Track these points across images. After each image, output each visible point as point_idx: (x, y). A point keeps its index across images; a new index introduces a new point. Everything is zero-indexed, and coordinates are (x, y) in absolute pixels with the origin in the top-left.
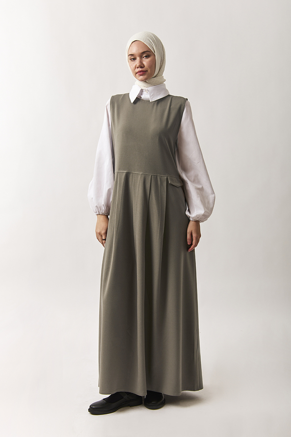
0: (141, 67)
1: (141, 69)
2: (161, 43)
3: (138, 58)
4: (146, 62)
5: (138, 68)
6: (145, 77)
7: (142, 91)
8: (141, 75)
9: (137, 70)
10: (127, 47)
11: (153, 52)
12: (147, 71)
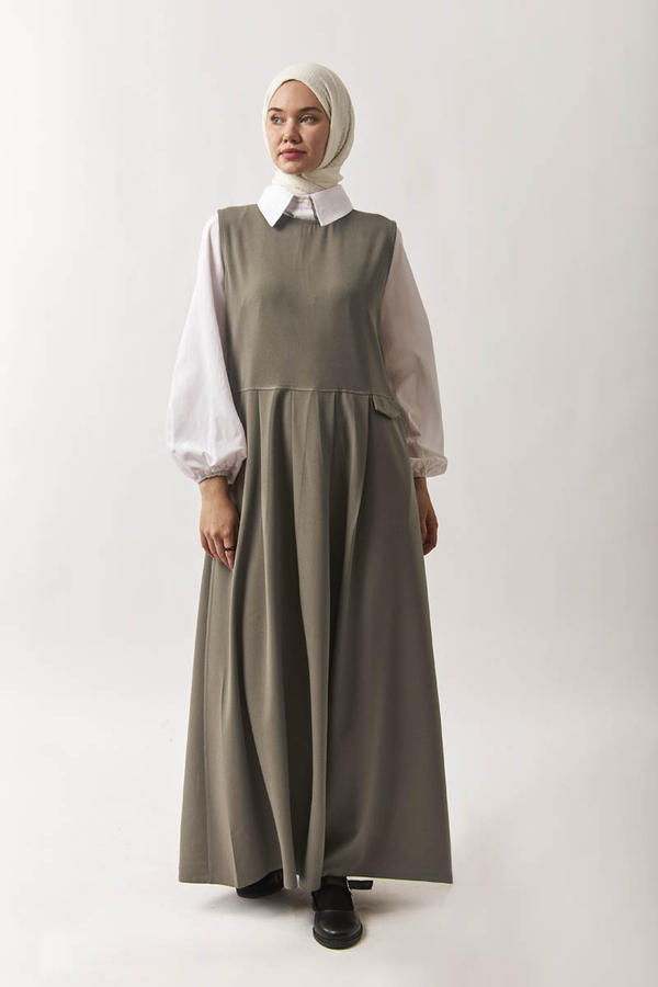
0: (294, 142)
1: (292, 146)
2: (347, 95)
3: (290, 121)
5: (286, 141)
6: (299, 164)
7: (295, 201)
8: (289, 159)
9: (284, 147)
10: (268, 91)
11: (328, 112)
12: (305, 152)
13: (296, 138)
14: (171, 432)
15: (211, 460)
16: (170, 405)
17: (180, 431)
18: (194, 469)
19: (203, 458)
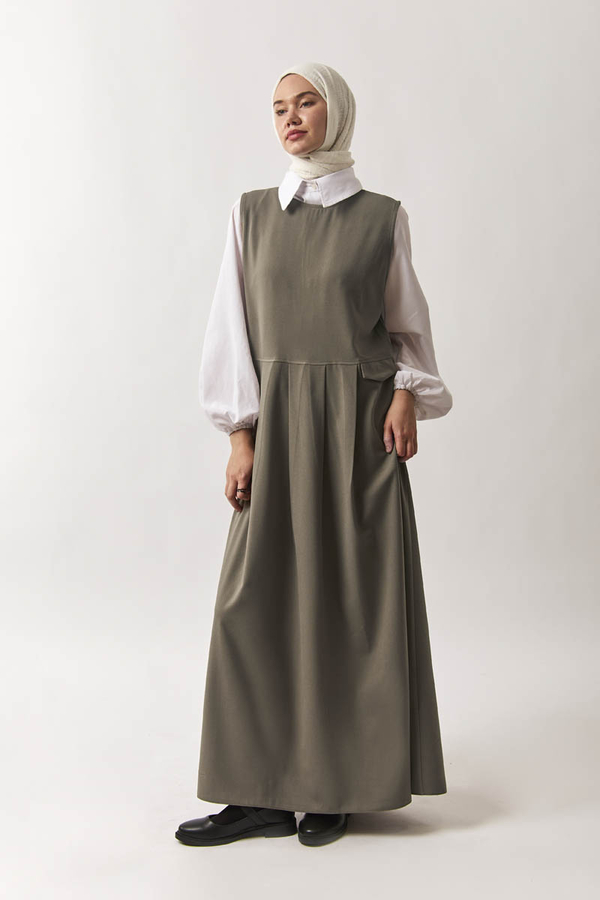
0: (294, 123)
1: (294, 128)
5: (289, 125)
6: (303, 143)
7: (304, 186)
8: (294, 140)
9: (288, 131)
11: (323, 96)
12: (307, 132)
13: (296, 121)
14: (201, 393)
15: (234, 417)
16: (201, 368)
17: (210, 392)
18: (221, 425)
19: (227, 417)
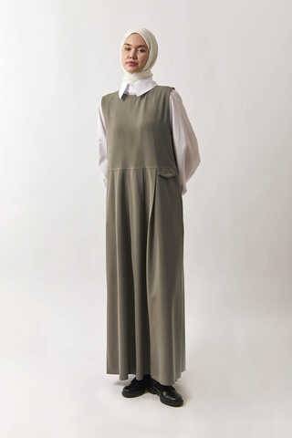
4: (140, 55)
